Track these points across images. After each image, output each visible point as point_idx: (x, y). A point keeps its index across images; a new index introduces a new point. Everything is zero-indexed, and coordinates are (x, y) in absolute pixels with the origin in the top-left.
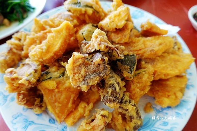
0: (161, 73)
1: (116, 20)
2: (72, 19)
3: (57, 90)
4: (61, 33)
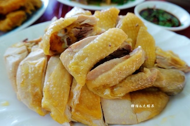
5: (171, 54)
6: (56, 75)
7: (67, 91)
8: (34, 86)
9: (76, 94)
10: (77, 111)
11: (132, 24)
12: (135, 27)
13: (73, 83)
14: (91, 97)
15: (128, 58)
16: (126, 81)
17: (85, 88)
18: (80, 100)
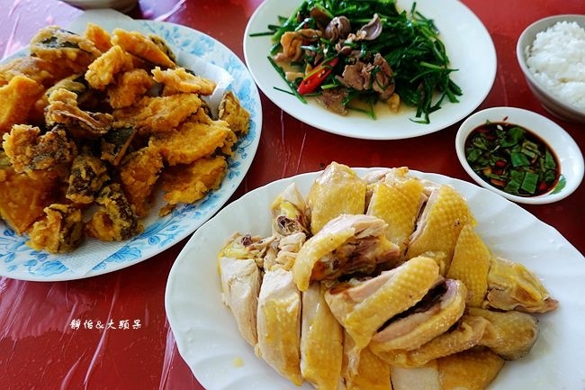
0: (176, 154)
1: (99, 71)
2: (37, 69)
3: (7, 183)
4: (10, 96)
5: (518, 279)
6: (321, 328)
7: (339, 354)
8: (287, 343)
9: (353, 360)
10: (355, 385)
11: (448, 219)
12: (453, 227)
13: (346, 340)
14: (376, 365)
15: (437, 313)
16: (432, 345)
17: (367, 350)
18: (360, 368)
